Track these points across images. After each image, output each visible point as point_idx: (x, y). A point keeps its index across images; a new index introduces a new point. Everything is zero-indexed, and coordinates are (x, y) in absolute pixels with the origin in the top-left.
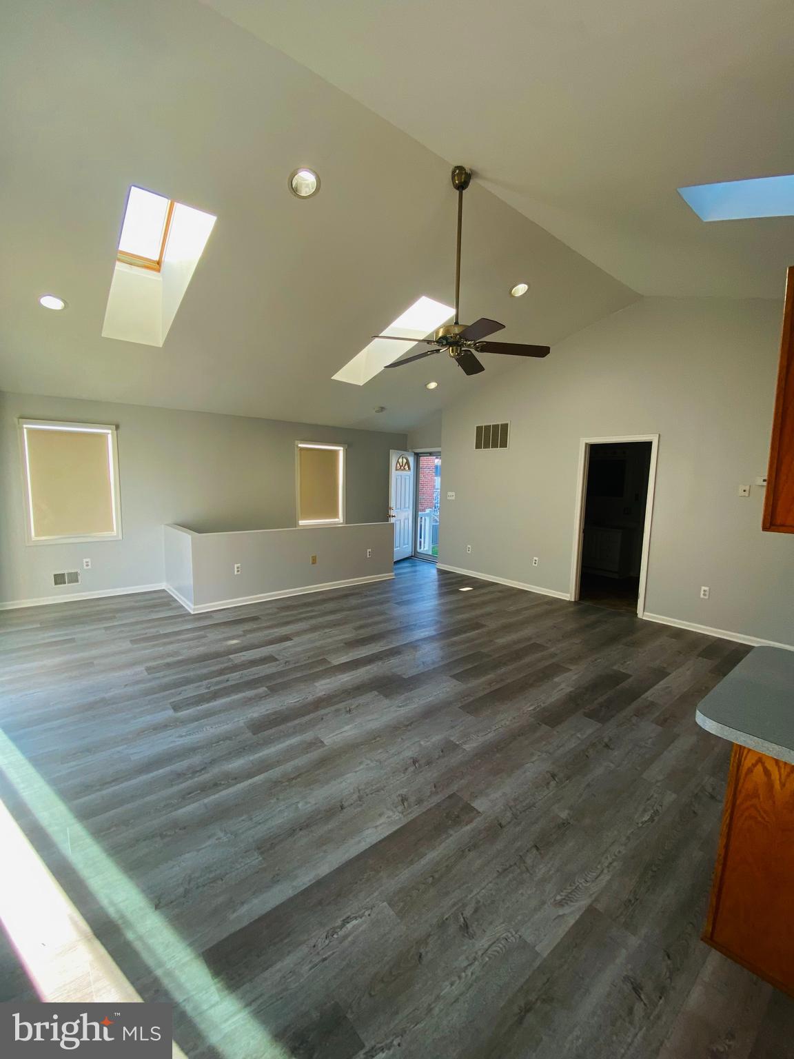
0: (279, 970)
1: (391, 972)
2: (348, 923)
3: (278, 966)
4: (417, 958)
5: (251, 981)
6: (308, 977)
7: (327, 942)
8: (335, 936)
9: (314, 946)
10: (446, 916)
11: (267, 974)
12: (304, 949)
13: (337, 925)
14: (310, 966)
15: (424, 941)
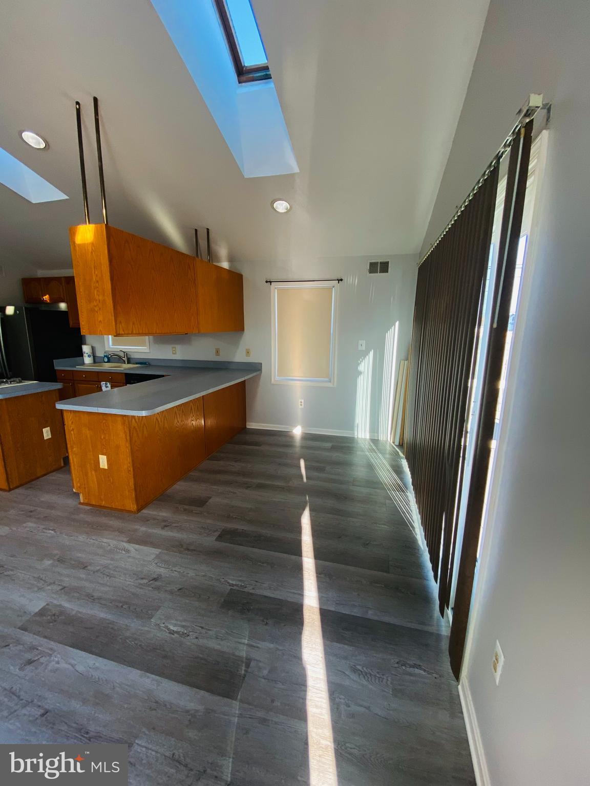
0: (219, 644)
1: (194, 596)
2: (173, 631)
3: (217, 647)
4: (181, 590)
5: (233, 655)
6: (216, 628)
7: (191, 633)
8: (185, 632)
9: (197, 638)
10: (151, 589)
11: (225, 649)
12: (201, 642)
13: (178, 636)
14: (208, 632)
15: (171, 592)
